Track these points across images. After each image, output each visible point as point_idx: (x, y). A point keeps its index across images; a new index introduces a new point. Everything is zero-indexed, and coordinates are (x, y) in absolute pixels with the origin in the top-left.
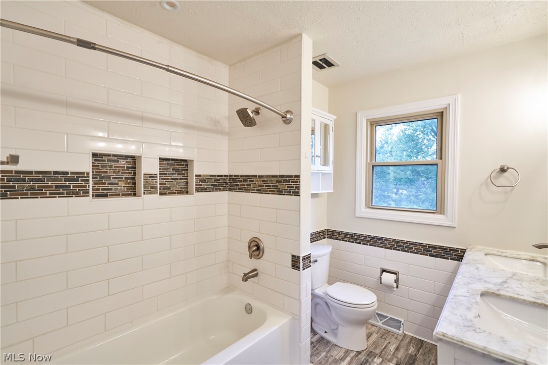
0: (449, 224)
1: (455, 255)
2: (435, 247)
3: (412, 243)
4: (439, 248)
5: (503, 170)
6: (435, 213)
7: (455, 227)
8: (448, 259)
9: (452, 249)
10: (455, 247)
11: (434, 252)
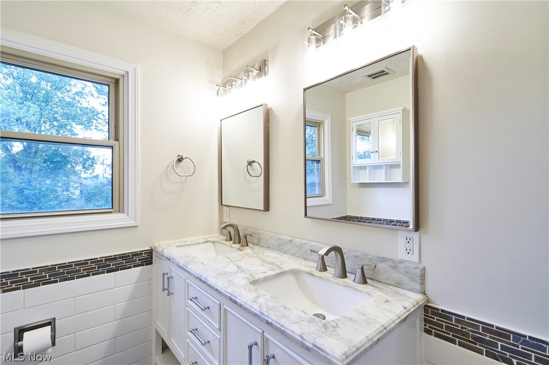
0: (132, 223)
1: (139, 260)
2: (114, 258)
3: (78, 263)
4: (120, 258)
5: (180, 160)
6: (111, 212)
7: (137, 226)
8: (130, 268)
9: (135, 254)
10: (138, 249)
11: (113, 265)
